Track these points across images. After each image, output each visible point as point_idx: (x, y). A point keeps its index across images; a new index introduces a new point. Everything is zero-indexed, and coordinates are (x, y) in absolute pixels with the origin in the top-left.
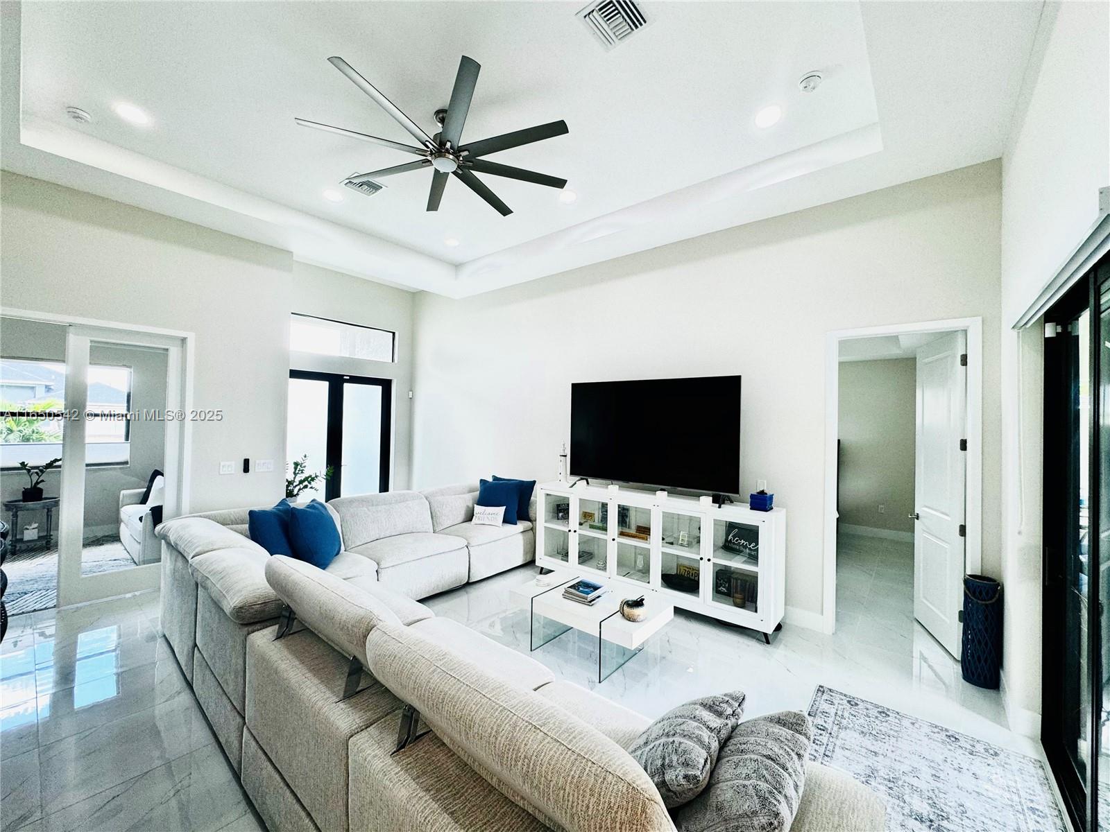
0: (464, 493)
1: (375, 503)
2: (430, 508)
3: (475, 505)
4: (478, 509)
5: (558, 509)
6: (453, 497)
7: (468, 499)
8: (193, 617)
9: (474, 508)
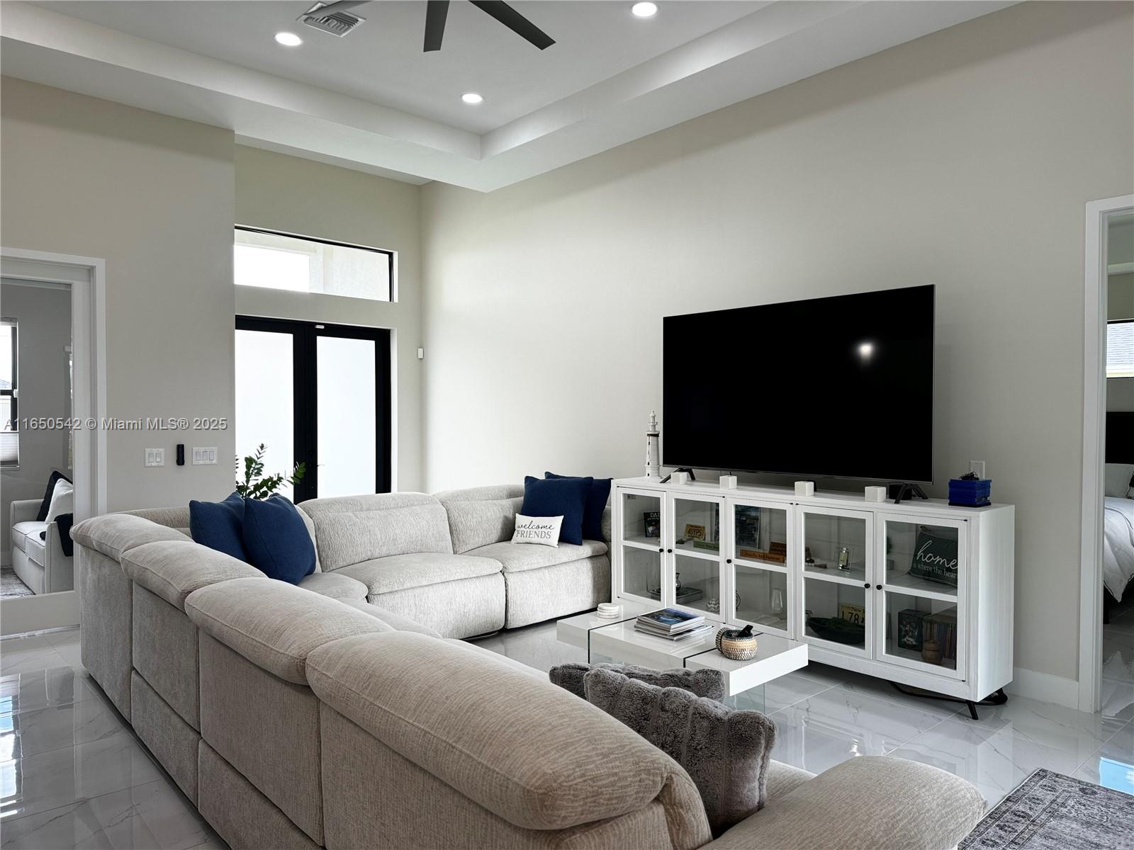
0: (501, 498)
1: (365, 507)
2: (449, 518)
3: (517, 515)
4: (522, 520)
5: (645, 519)
6: (484, 502)
7: (507, 506)
8: (127, 633)
9: (515, 517)
